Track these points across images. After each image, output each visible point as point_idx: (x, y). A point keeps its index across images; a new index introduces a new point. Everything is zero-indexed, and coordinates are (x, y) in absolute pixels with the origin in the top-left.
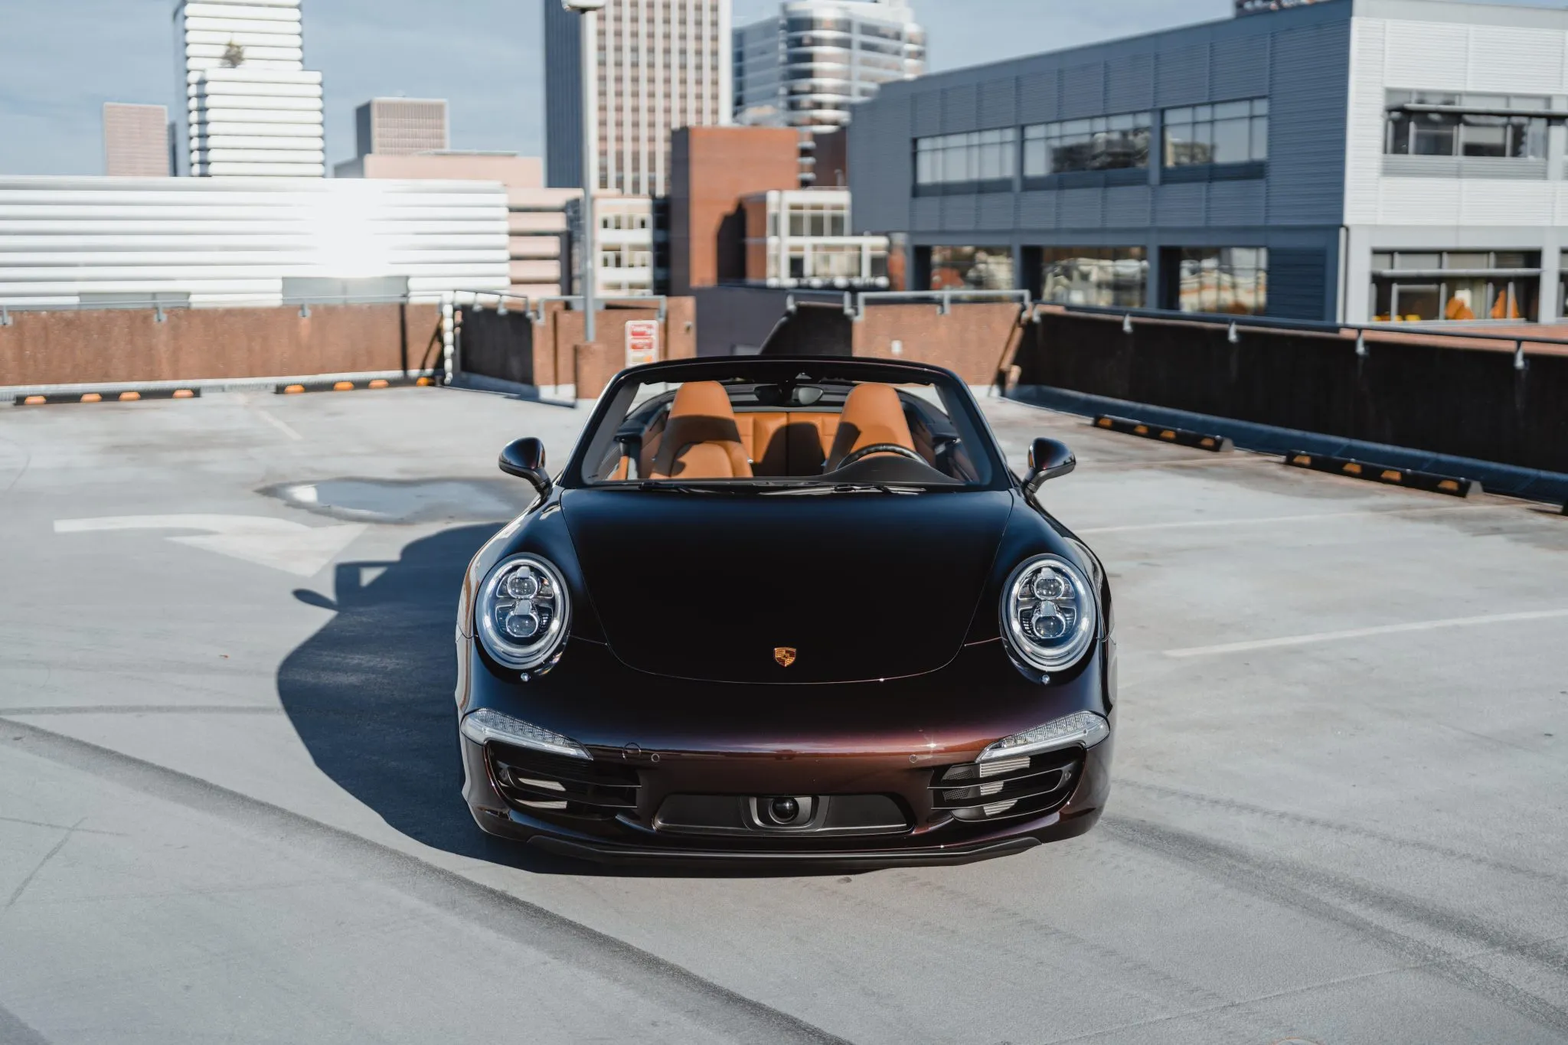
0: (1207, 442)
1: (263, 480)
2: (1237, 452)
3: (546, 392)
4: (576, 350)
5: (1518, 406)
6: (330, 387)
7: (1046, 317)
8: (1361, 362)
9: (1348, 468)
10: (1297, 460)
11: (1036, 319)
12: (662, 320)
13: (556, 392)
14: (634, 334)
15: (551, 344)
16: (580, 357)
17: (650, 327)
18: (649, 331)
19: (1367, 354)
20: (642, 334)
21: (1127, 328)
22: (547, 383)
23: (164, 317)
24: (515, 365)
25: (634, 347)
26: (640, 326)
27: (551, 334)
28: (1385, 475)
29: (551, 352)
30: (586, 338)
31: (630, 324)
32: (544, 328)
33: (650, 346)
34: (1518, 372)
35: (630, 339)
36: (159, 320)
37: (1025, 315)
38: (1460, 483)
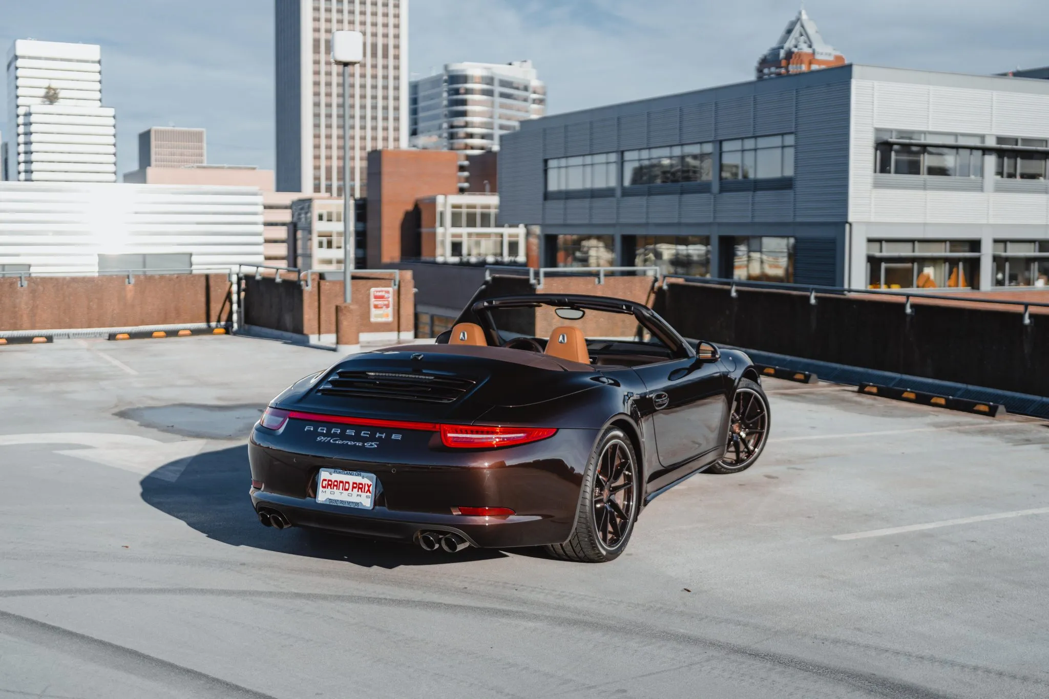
0: (798, 376)
1: (116, 406)
2: (821, 383)
3: (313, 339)
4: (337, 309)
5: (1026, 351)
6: (149, 335)
7: (672, 286)
8: (908, 319)
9: (905, 395)
10: (867, 389)
11: (665, 287)
12: (396, 287)
13: (319, 340)
14: (376, 297)
15: (316, 304)
16: (340, 314)
17: (388, 292)
18: (386, 295)
19: (913, 314)
20: (382, 297)
21: (734, 294)
22: (313, 333)
23: (25, 284)
24: (288, 319)
25: (376, 307)
26: (380, 291)
27: (316, 297)
28: (933, 400)
29: (317, 310)
30: (345, 301)
31: (373, 290)
32: (311, 292)
33: (387, 306)
34: (1026, 326)
35: (373, 301)
36: (22, 286)
37: (657, 285)
38: (990, 406)
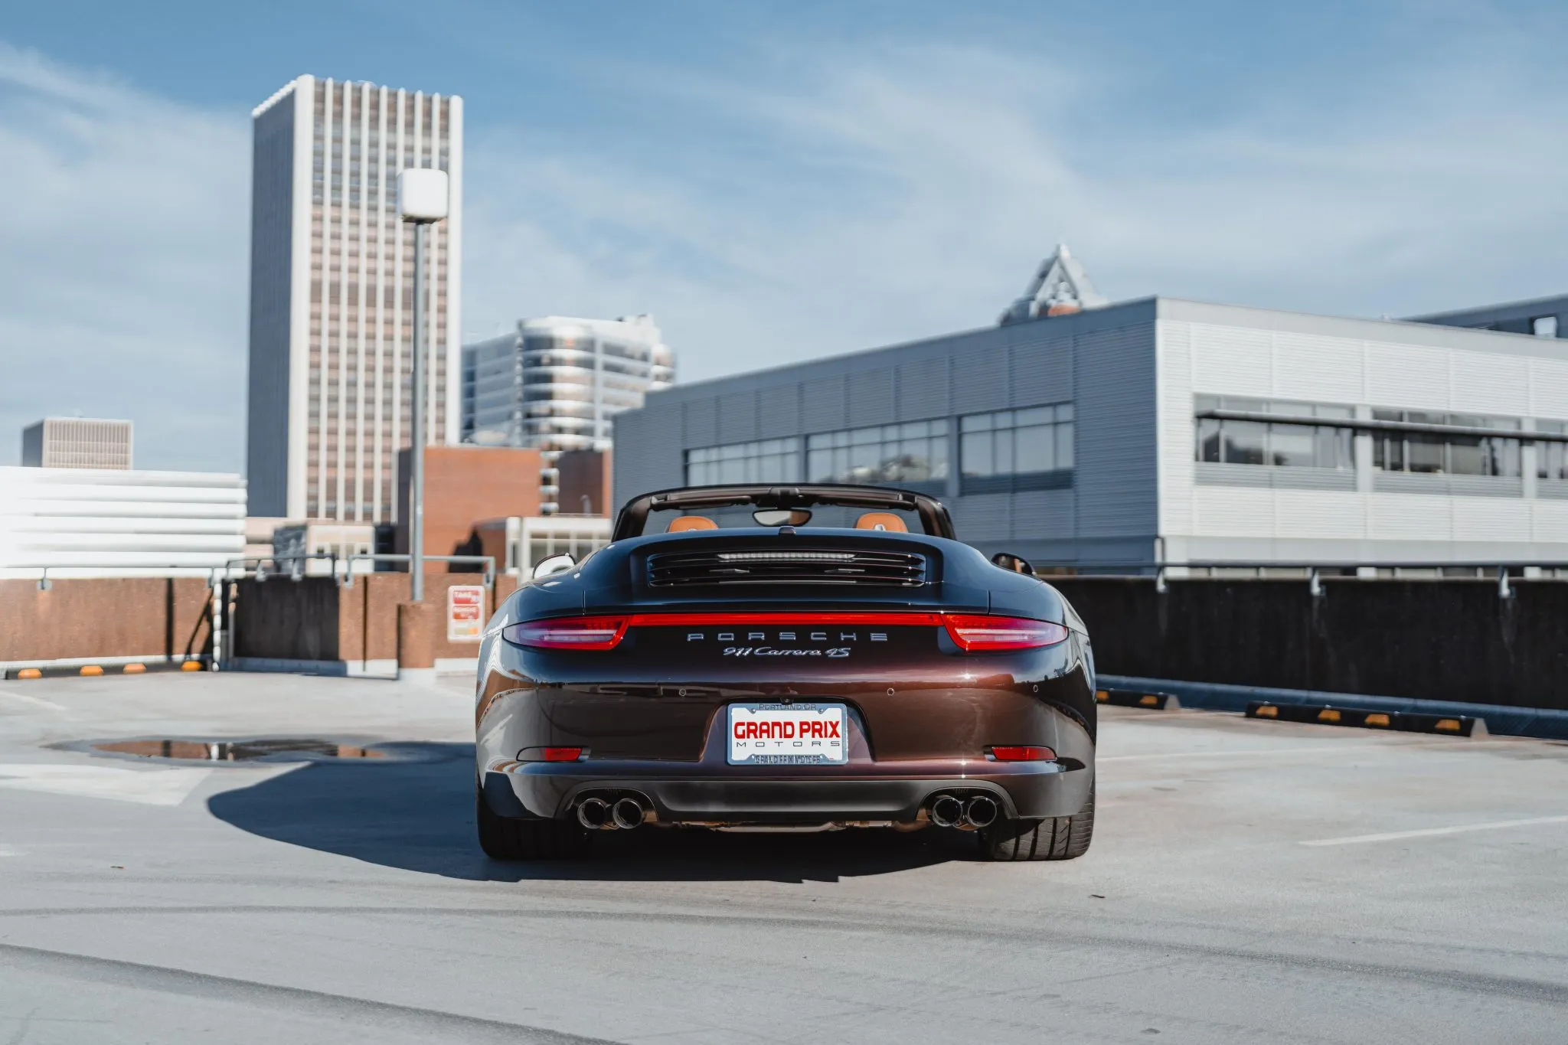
0: (1147, 700)
2: (1183, 710)
3: (354, 667)
4: (400, 610)
5: (1506, 639)
6: (75, 672)
8: (1316, 604)
9: (1323, 715)
10: (1260, 711)
12: (490, 586)
13: (364, 669)
14: (458, 601)
15: (361, 610)
16: (405, 618)
17: (476, 593)
18: (474, 598)
19: (1324, 594)
20: (467, 601)
22: (354, 658)
24: (311, 639)
25: (457, 616)
26: (463, 592)
27: (361, 600)
28: (1370, 719)
29: (361, 620)
30: (413, 597)
31: (452, 589)
32: (352, 593)
33: (476, 616)
34: (1504, 601)
35: (452, 608)
38: (1460, 721)
